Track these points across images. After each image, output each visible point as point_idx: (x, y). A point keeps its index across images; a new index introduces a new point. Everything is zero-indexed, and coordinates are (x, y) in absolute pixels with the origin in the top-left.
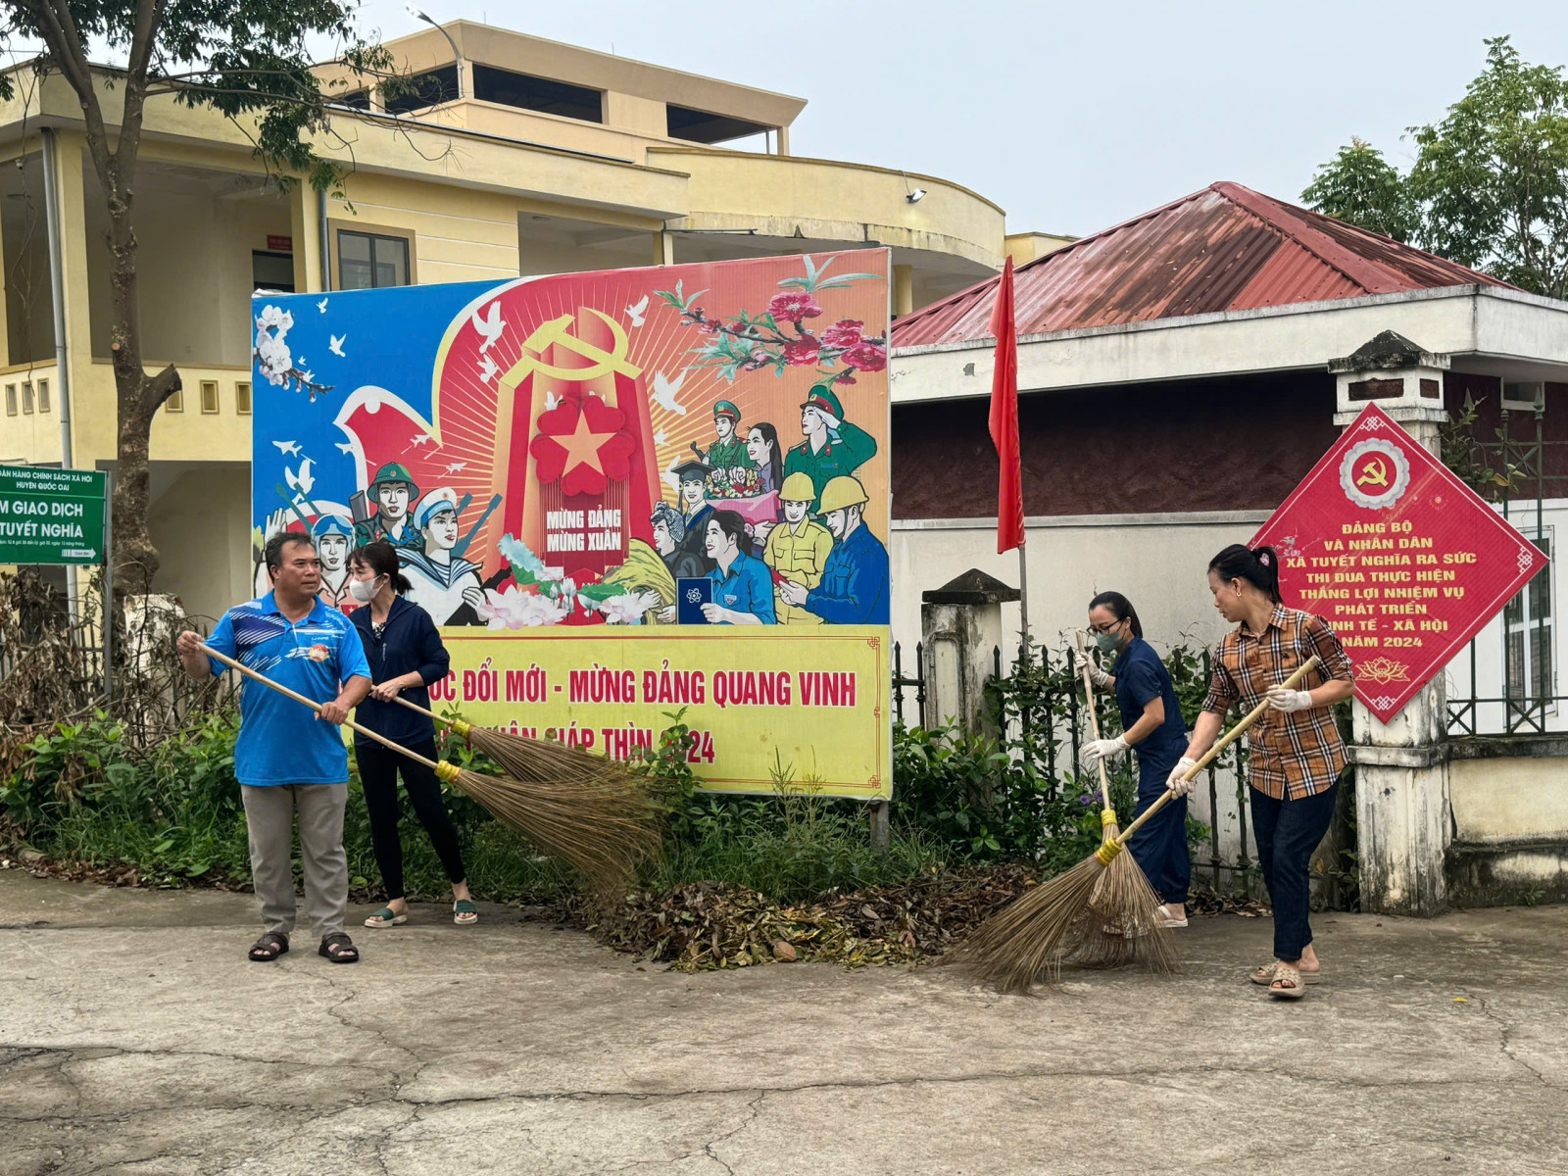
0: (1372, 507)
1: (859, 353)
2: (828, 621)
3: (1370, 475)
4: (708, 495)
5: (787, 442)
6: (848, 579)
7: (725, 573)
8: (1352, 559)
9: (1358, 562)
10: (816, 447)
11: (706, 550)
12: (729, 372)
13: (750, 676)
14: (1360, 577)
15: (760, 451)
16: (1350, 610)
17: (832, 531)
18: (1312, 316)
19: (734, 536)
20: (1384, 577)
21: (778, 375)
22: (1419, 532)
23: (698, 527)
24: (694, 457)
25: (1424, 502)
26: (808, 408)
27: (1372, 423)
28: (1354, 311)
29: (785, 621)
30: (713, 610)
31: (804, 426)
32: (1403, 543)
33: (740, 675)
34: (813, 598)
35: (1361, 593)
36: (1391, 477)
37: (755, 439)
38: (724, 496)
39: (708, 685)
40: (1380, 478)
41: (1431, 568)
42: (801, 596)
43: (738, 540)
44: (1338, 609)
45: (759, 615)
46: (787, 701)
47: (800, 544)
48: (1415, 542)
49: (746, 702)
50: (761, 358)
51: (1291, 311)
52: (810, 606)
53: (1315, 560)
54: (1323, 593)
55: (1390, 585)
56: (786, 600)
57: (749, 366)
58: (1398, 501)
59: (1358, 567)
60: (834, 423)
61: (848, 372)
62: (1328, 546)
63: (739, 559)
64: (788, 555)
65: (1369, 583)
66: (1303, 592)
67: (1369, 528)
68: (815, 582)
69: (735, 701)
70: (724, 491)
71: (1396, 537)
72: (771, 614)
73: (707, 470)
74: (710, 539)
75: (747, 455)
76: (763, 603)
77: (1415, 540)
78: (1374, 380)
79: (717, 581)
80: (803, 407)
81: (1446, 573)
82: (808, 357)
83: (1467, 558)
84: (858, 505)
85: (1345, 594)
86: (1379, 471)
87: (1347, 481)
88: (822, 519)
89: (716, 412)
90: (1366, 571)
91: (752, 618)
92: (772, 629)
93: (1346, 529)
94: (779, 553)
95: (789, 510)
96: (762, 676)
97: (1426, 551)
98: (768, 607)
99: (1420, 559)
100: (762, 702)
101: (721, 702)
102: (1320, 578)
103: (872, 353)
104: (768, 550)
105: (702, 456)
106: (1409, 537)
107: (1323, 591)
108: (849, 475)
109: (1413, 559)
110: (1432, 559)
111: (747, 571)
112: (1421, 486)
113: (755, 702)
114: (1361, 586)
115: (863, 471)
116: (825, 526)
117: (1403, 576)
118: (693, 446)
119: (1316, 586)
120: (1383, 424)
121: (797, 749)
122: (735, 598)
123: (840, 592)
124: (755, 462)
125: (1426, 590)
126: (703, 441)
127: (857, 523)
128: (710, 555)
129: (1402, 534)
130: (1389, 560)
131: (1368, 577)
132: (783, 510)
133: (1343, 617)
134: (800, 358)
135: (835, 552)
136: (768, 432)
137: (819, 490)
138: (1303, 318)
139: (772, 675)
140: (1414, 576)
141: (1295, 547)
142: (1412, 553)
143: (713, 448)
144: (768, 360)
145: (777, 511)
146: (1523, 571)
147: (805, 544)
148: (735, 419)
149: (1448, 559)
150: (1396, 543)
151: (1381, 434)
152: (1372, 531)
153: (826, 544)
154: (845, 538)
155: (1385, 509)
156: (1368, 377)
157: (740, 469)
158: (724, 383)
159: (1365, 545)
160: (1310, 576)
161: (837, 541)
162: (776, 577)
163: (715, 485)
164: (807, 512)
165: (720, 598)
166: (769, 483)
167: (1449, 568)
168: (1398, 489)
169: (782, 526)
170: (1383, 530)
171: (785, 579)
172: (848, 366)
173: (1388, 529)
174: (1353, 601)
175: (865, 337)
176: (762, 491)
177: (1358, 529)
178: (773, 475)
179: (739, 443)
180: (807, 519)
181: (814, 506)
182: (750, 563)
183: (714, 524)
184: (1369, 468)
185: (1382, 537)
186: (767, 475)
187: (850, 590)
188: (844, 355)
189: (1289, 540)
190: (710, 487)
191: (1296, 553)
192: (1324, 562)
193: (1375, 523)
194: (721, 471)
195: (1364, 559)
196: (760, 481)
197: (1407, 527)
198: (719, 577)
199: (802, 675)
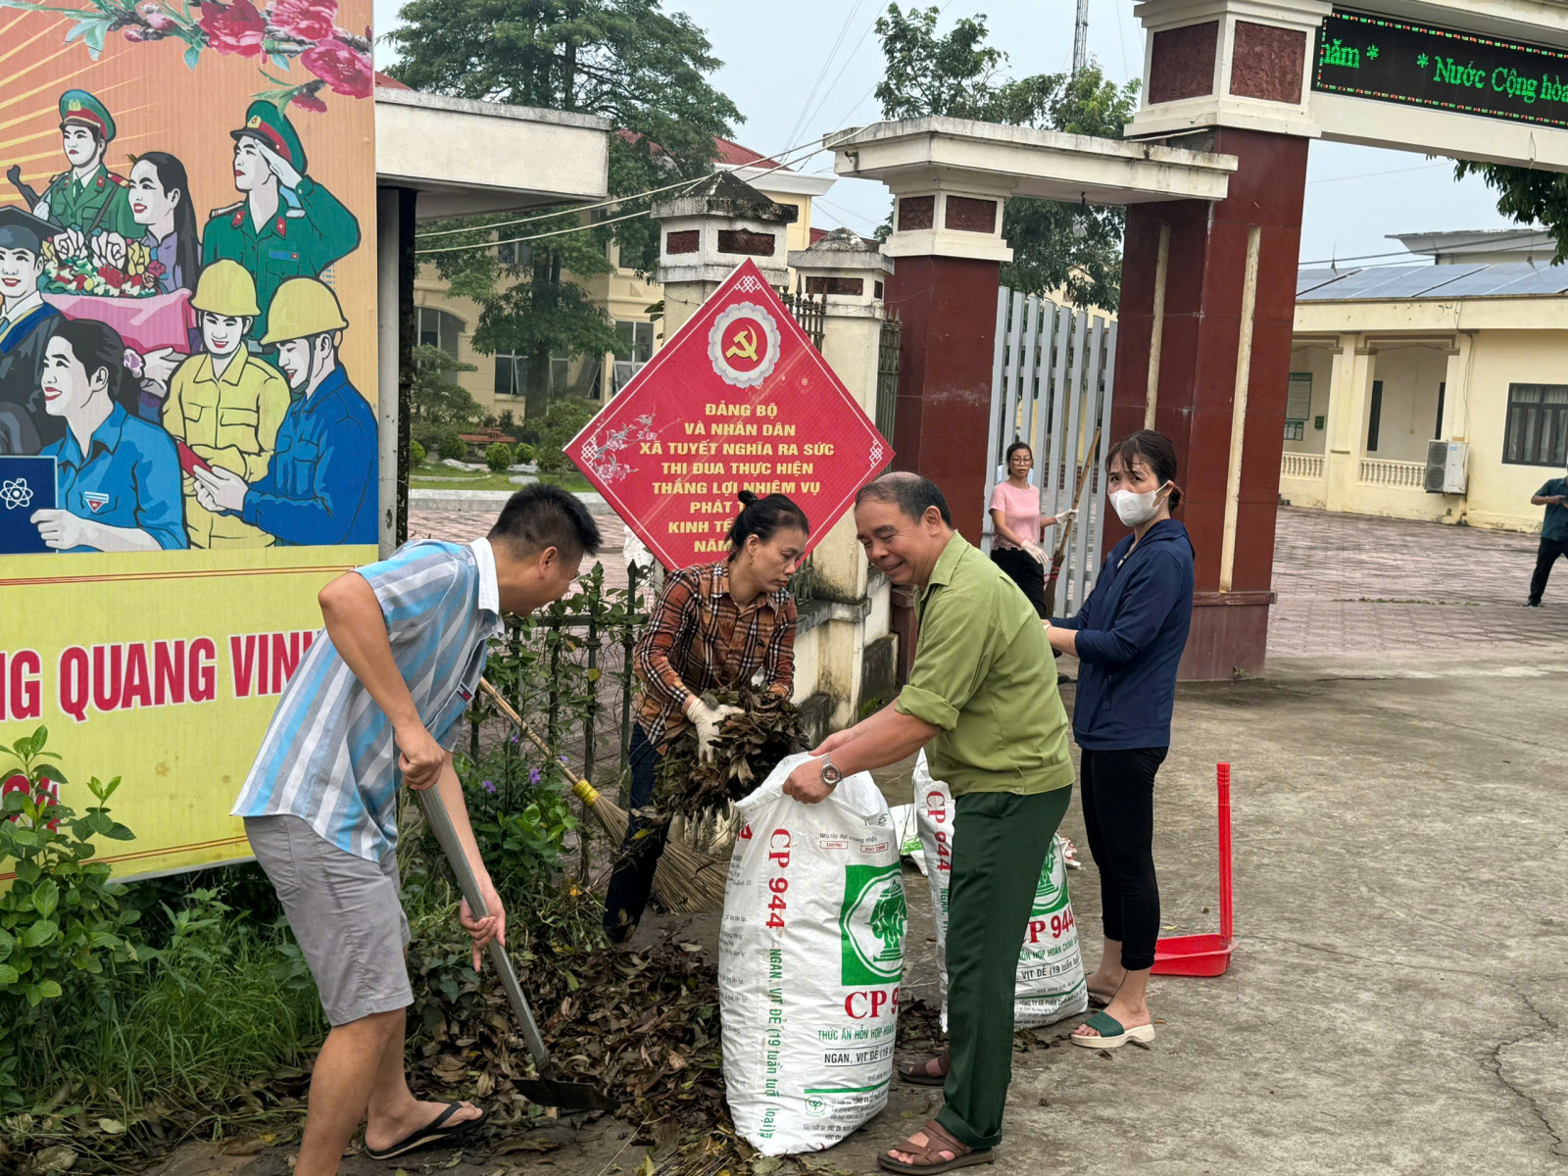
0: (739, 385)
1: (330, 56)
2: (280, 541)
3: (740, 346)
4: (46, 284)
5: (209, 199)
6: (315, 463)
7: (85, 449)
8: (713, 446)
9: (719, 449)
10: (260, 218)
11: (41, 401)
12: (91, 32)
13: (137, 651)
14: (719, 469)
15: (155, 209)
16: (706, 507)
17: (288, 377)
18: (417, 112)
19: (104, 373)
20: (745, 468)
21: (187, 61)
22: (783, 418)
23: (25, 348)
24: (16, 198)
25: (791, 382)
26: (245, 140)
27: (748, 283)
28: (471, 118)
29: (203, 542)
30: (58, 524)
31: (238, 173)
32: (768, 430)
33: (116, 651)
34: (256, 498)
35: (720, 488)
36: (761, 351)
37: (145, 182)
38: (80, 288)
39: (49, 679)
40: (750, 351)
41: (790, 459)
42: (234, 494)
43: (111, 381)
44: (693, 507)
45: (155, 532)
46: (209, 693)
47: (231, 397)
48: (779, 430)
49: (127, 703)
50: (156, 20)
51: (392, 99)
52: (251, 514)
53: (672, 445)
54: (678, 488)
55: (749, 478)
56: (207, 502)
57: (133, 30)
58: (766, 380)
59: (719, 457)
60: (292, 178)
61: (313, 87)
62: (689, 429)
63: (112, 420)
64: (209, 416)
65: (728, 476)
66: (656, 485)
67: (734, 410)
68: (259, 469)
69: (104, 704)
70: (80, 279)
71: (759, 421)
72: (179, 529)
73: (44, 232)
74: (50, 375)
75: (129, 213)
76: (162, 508)
77: (779, 426)
78: (745, 231)
79: (66, 465)
80: (236, 135)
81: (805, 466)
82: (246, 41)
83: (825, 449)
84: (332, 333)
85: (701, 488)
86: (750, 343)
87: (715, 351)
88: (270, 354)
89: (64, 111)
90: (728, 461)
91: (139, 537)
92: (178, 558)
93: (710, 409)
94: (192, 412)
95: (209, 329)
96: (161, 648)
97: (788, 440)
98: (172, 515)
99: (783, 449)
100: (160, 700)
101: (76, 710)
102: (678, 468)
103: (351, 62)
104: (172, 404)
105: (33, 200)
106: (773, 422)
107: (678, 485)
108: (316, 278)
109: (775, 449)
110: (793, 450)
111: (131, 445)
112: (790, 365)
113: (146, 701)
114: (720, 479)
115: (337, 272)
116: (275, 366)
117: (763, 468)
118: (14, 173)
119: (671, 478)
120: (759, 286)
121: (226, 779)
122: (105, 498)
123: (301, 488)
124: (145, 229)
125: (784, 484)
126: (37, 166)
127: (330, 366)
128: (52, 408)
129: (766, 419)
130: (752, 449)
131: (728, 469)
132: (200, 330)
133: (698, 516)
134: (231, 40)
135: (292, 415)
136: (172, 173)
137: (265, 298)
138: (405, 111)
139: (179, 646)
140: (774, 468)
141: (652, 429)
142: (774, 441)
143: (58, 185)
144: (169, 29)
145: (188, 330)
146: (873, 465)
147: (243, 396)
148: (104, 133)
149: (808, 450)
150: (760, 430)
151: (756, 298)
152: (737, 413)
153: (278, 402)
154: (310, 391)
155: (752, 388)
156: (739, 226)
157: (115, 238)
158: (81, 54)
159: (728, 430)
160: (666, 465)
161: (297, 394)
162: (187, 458)
163: (62, 265)
164: (243, 338)
165: (73, 499)
166: (173, 275)
167: (808, 460)
168: (766, 366)
169: (197, 360)
170: (748, 413)
171: (204, 463)
172: (312, 77)
173: (754, 412)
174: (709, 497)
175: (340, 31)
176: (159, 288)
177: (722, 410)
178: (181, 259)
179: (111, 183)
180: (243, 352)
181: (256, 328)
182: (134, 429)
183: (58, 345)
184: (740, 337)
185: (747, 421)
186: (168, 257)
187: (318, 485)
188: (306, 54)
189: (645, 419)
190: (52, 267)
191: (652, 436)
192: (682, 449)
193: (741, 403)
194: (76, 237)
195: (726, 446)
196: (155, 266)
197: (773, 410)
198: (70, 454)
199: (236, 642)
